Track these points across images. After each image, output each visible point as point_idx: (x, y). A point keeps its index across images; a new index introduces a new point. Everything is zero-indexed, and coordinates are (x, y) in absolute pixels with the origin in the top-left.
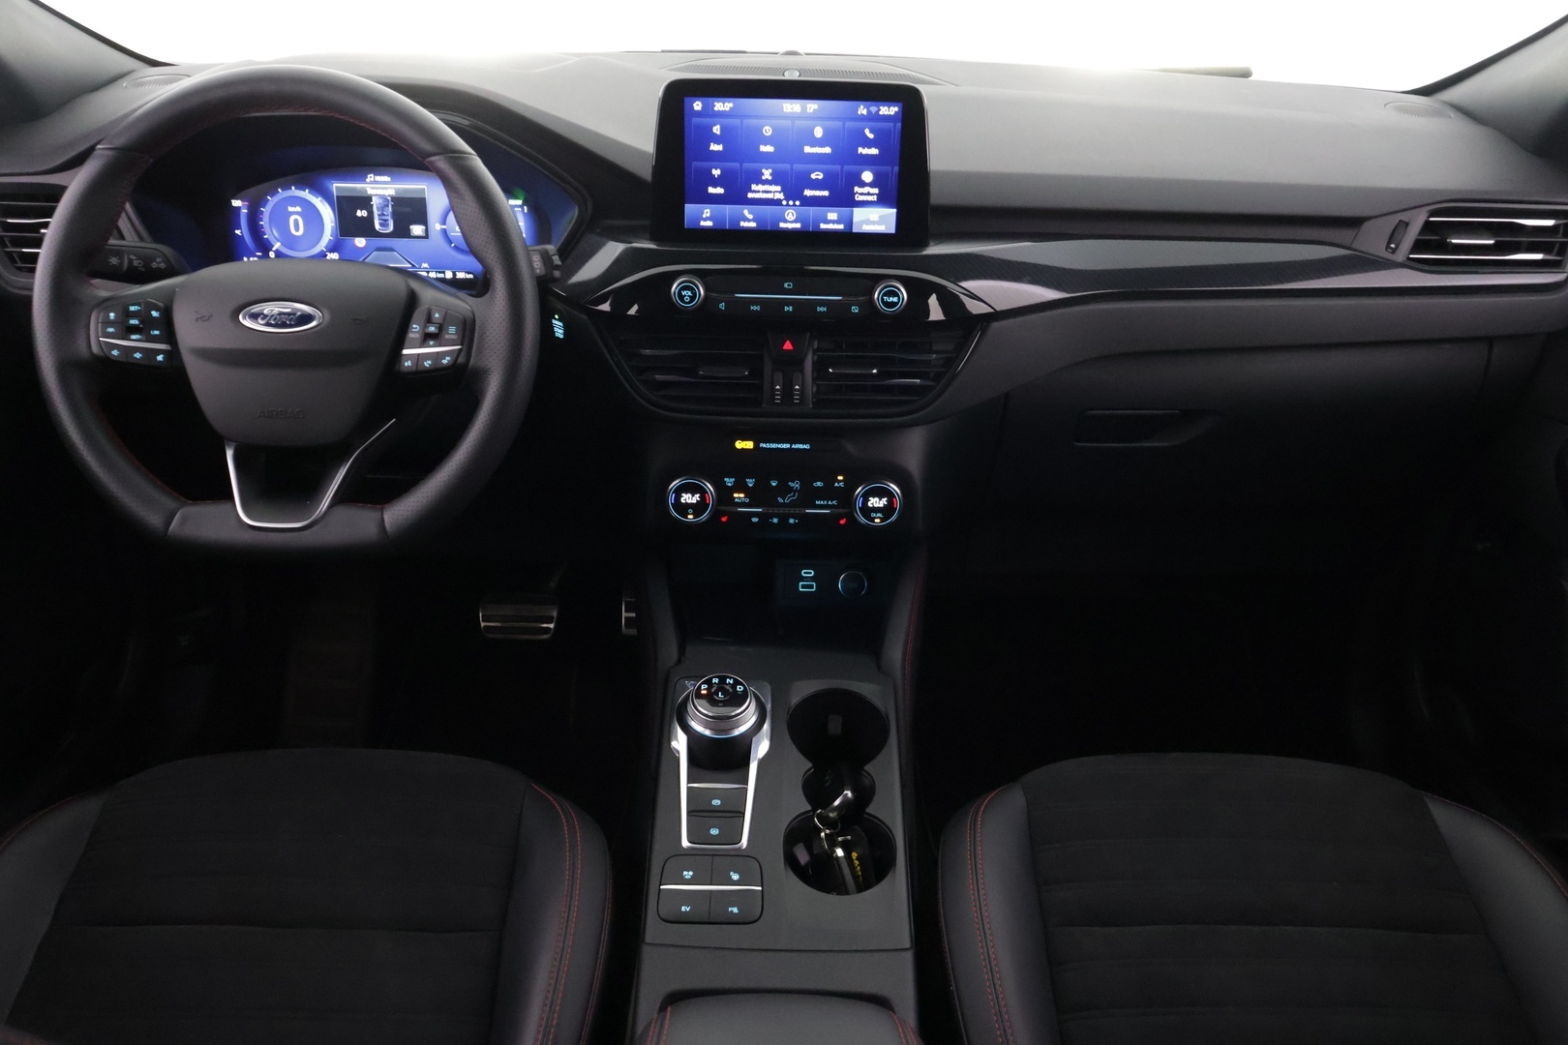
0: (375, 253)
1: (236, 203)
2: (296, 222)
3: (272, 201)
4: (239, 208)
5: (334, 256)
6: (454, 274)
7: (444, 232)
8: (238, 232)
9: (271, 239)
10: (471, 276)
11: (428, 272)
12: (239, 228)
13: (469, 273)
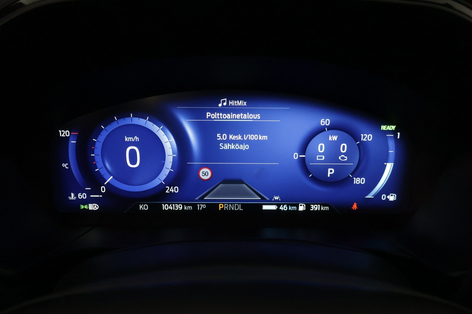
0: (221, 185)
1: (64, 133)
2: (133, 152)
3: (106, 131)
4: (67, 139)
5: (175, 190)
6: (308, 207)
7: (302, 161)
8: (65, 165)
9: (103, 172)
10: (327, 208)
11: (279, 206)
12: (67, 161)
13: (324, 205)
